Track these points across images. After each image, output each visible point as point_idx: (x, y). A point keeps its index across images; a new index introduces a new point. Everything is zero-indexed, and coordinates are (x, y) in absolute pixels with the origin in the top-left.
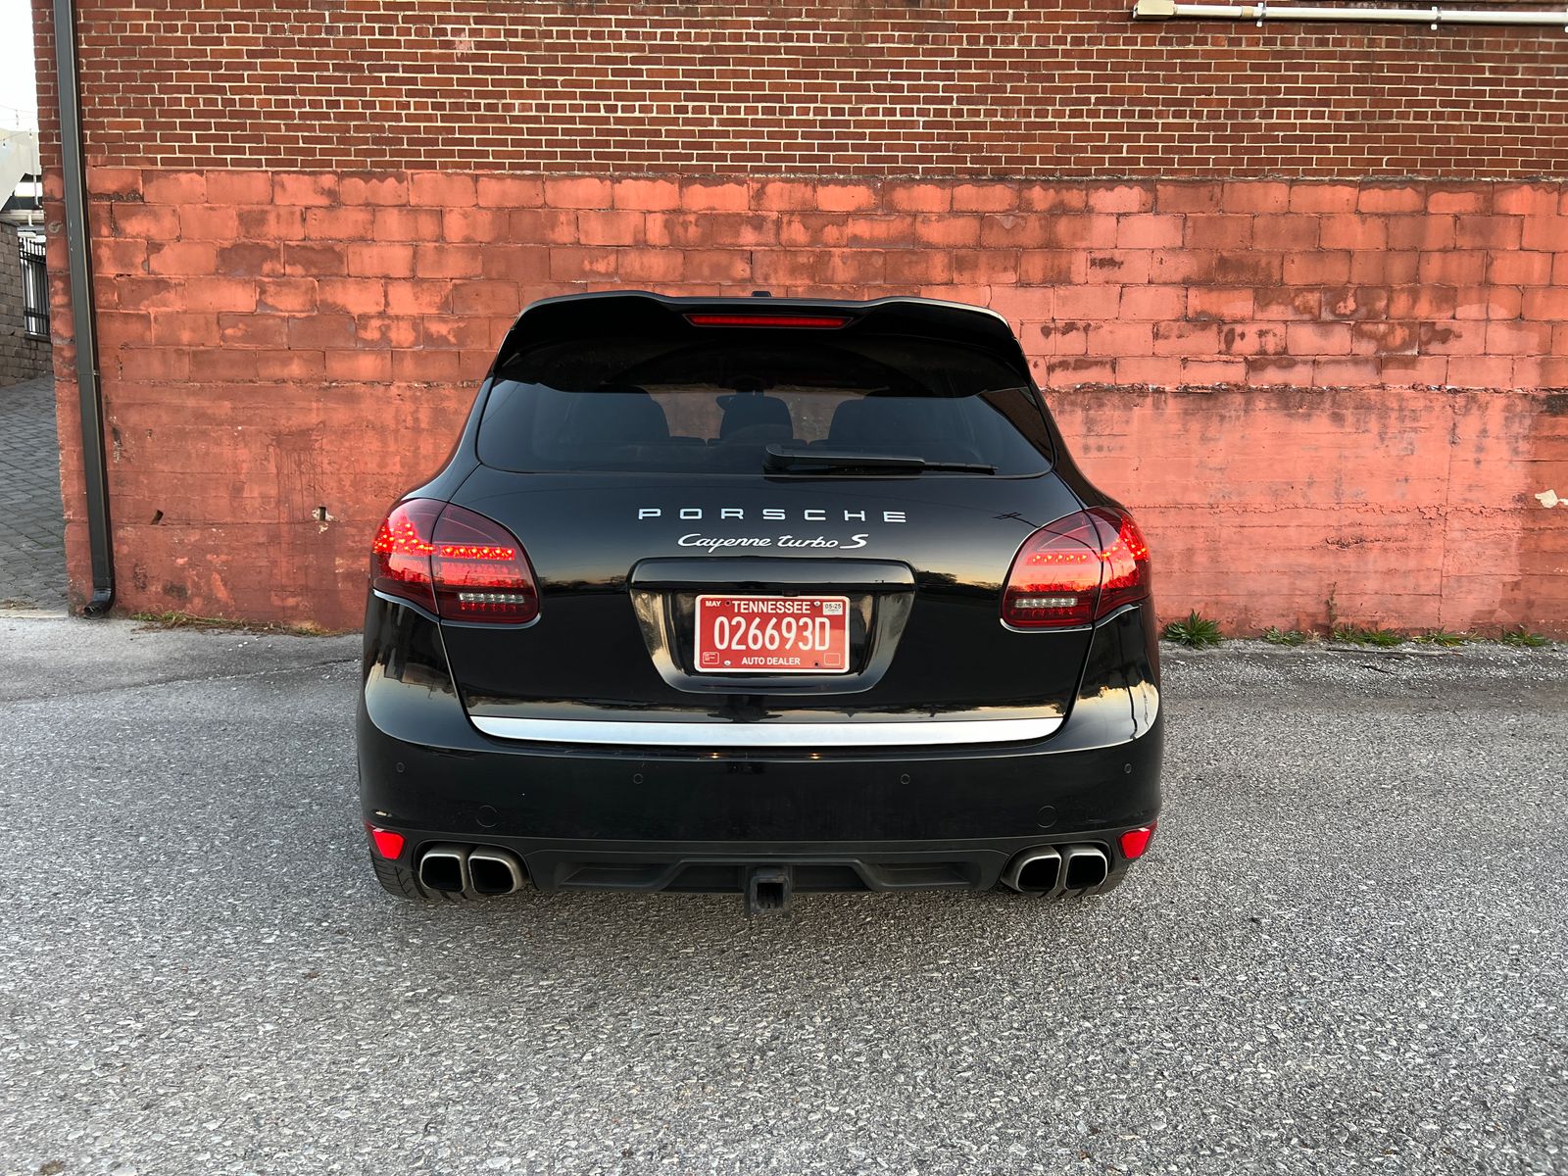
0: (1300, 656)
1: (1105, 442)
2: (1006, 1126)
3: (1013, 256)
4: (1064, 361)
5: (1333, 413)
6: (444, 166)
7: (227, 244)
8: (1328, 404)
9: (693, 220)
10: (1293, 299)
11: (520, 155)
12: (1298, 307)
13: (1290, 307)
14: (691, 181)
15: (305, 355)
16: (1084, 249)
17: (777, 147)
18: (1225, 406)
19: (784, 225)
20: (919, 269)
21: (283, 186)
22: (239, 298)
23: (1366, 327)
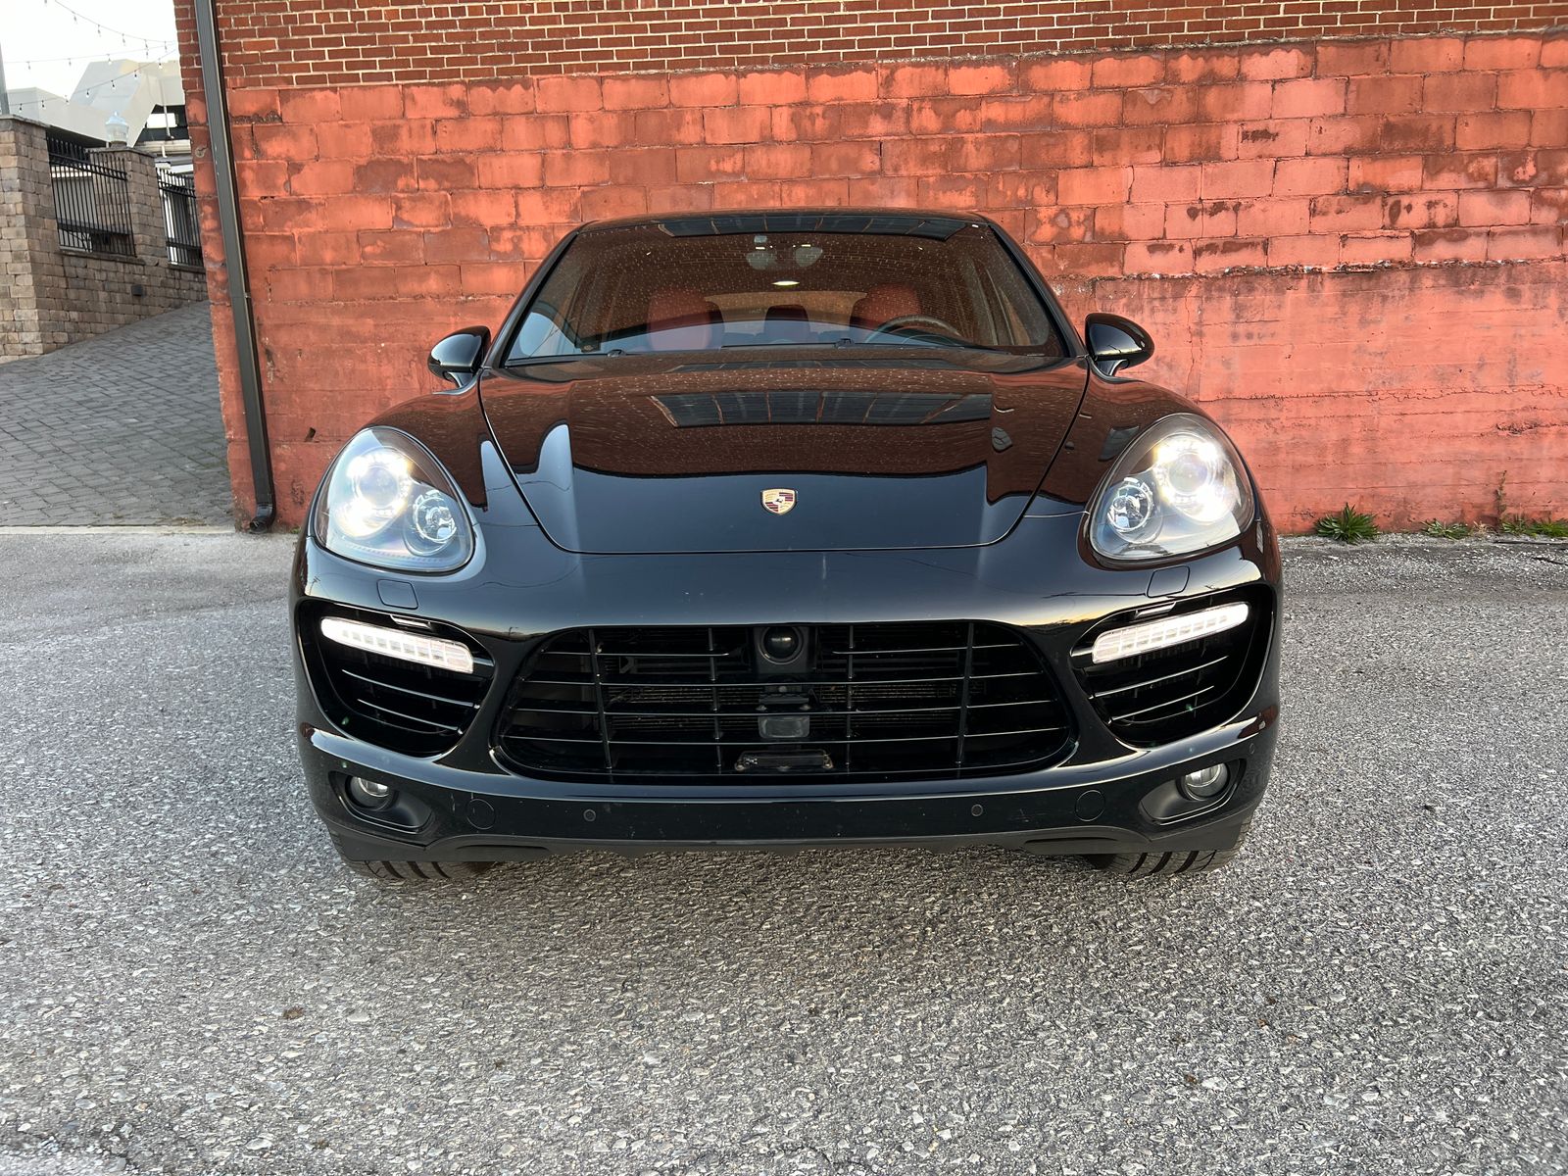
0: (1465, 549)
1: (1254, 328)
2: (1182, 995)
3: (1157, 133)
4: (1212, 244)
5: (1509, 289)
6: (569, 69)
7: (363, 162)
8: (1503, 279)
9: (820, 113)
10: (1467, 166)
11: (644, 54)
12: (1472, 174)
13: (1463, 175)
14: (818, 71)
15: (441, 269)
16: (1235, 122)
17: (907, 29)
18: (1387, 286)
19: (915, 113)
20: (1056, 152)
21: (413, 99)
22: (376, 215)
23: (1547, 194)
